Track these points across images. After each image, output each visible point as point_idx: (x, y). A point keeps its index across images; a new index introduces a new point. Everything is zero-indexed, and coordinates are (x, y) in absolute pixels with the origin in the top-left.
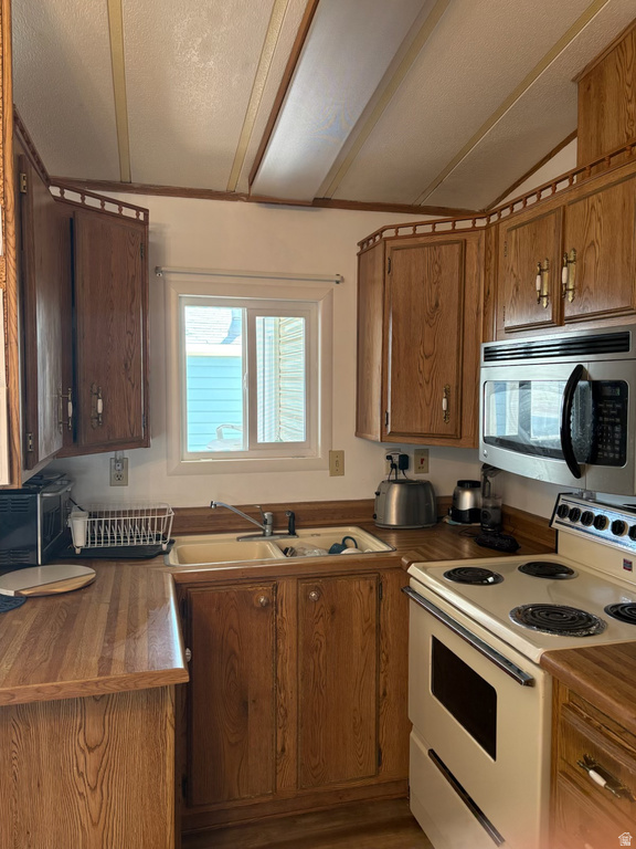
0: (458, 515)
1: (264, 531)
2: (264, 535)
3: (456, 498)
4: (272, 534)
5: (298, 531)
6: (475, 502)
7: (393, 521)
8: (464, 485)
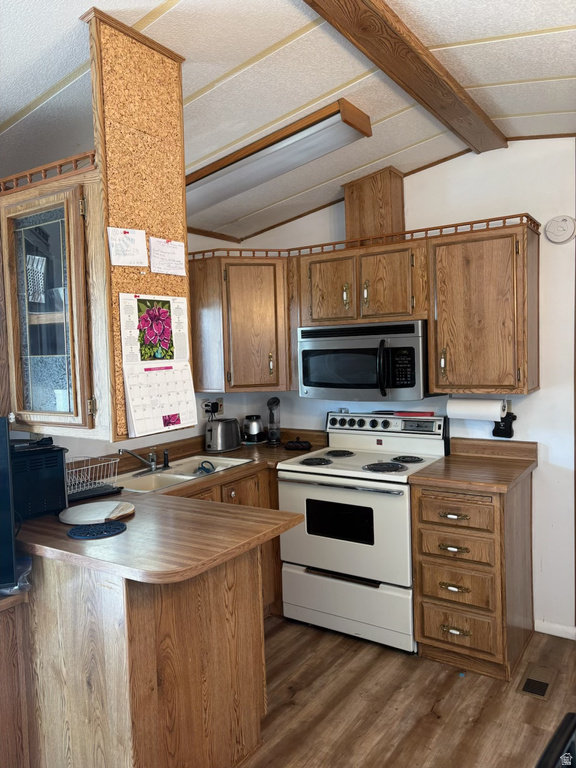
0: (251, 438)
1: (151, 466)
2: (151, 470)
3: (248, 427)
4: (157, 469)
5: (170, 464)
6: (260, 429)
7: (219, 448)
8: (250, 418)
